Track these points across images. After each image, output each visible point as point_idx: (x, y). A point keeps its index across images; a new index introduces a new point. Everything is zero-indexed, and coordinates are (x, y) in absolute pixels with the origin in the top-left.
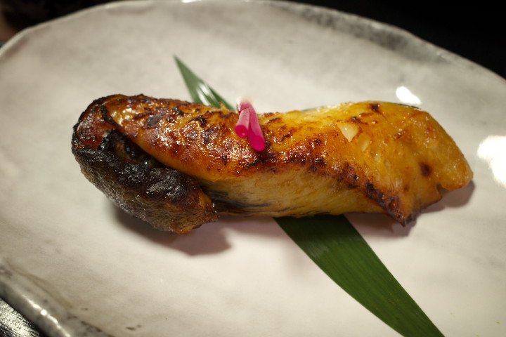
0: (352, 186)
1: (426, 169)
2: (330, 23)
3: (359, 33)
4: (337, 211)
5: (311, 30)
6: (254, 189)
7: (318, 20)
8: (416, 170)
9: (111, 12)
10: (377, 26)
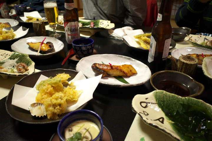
0: (122, 71)
1: (131, 71)
2: (122, 57)
3: (125, 58)
4: (120, 76)
5: (119, 58)
6: (111, 72)
7: (120, 57)
8: (130, 71)
9: (94, 56)
10: (127, 57)
